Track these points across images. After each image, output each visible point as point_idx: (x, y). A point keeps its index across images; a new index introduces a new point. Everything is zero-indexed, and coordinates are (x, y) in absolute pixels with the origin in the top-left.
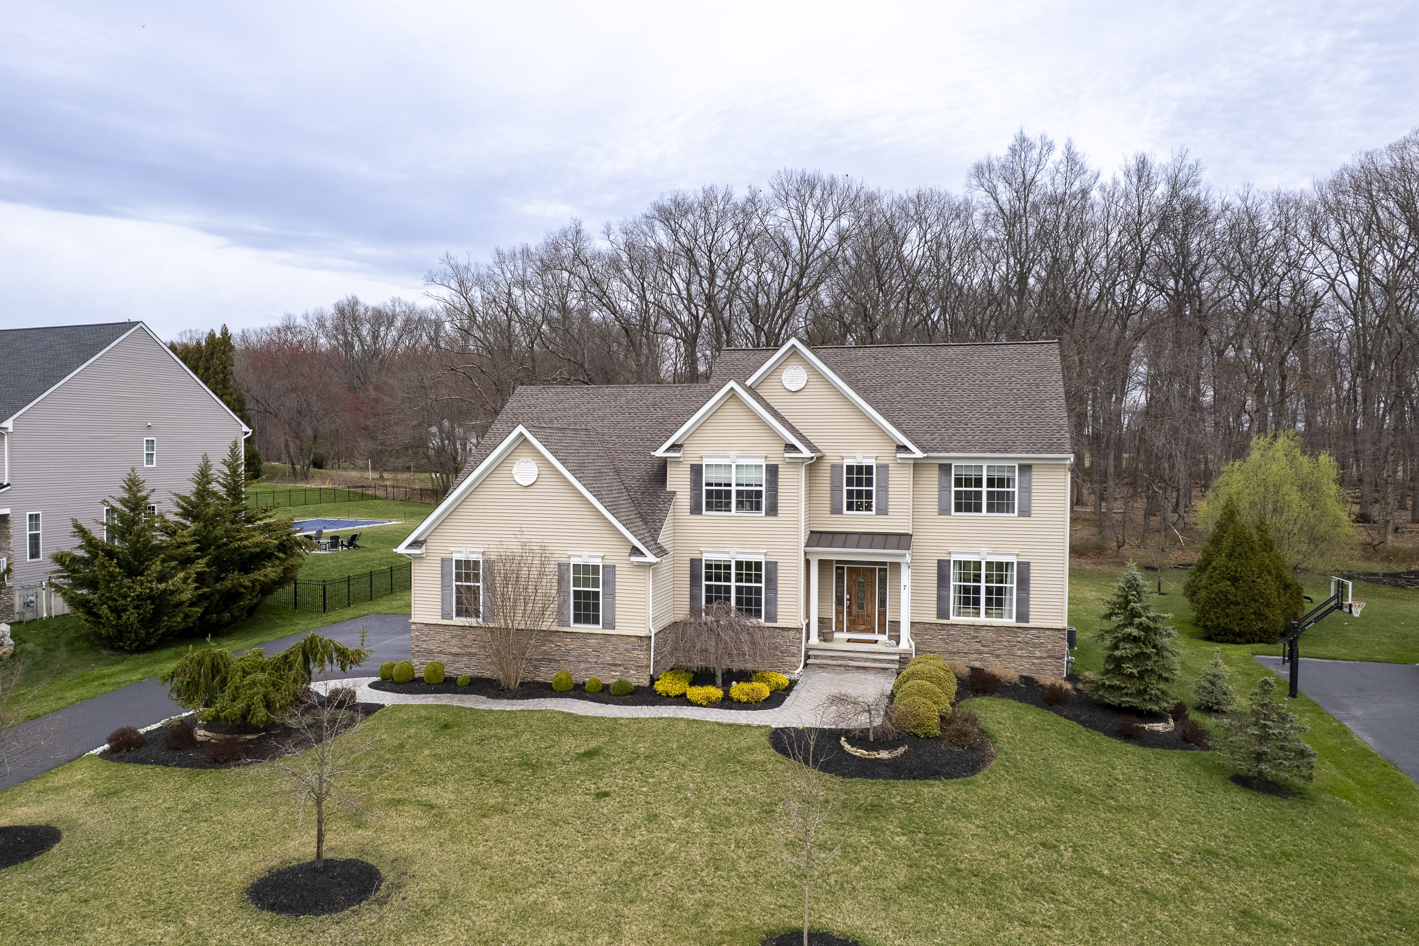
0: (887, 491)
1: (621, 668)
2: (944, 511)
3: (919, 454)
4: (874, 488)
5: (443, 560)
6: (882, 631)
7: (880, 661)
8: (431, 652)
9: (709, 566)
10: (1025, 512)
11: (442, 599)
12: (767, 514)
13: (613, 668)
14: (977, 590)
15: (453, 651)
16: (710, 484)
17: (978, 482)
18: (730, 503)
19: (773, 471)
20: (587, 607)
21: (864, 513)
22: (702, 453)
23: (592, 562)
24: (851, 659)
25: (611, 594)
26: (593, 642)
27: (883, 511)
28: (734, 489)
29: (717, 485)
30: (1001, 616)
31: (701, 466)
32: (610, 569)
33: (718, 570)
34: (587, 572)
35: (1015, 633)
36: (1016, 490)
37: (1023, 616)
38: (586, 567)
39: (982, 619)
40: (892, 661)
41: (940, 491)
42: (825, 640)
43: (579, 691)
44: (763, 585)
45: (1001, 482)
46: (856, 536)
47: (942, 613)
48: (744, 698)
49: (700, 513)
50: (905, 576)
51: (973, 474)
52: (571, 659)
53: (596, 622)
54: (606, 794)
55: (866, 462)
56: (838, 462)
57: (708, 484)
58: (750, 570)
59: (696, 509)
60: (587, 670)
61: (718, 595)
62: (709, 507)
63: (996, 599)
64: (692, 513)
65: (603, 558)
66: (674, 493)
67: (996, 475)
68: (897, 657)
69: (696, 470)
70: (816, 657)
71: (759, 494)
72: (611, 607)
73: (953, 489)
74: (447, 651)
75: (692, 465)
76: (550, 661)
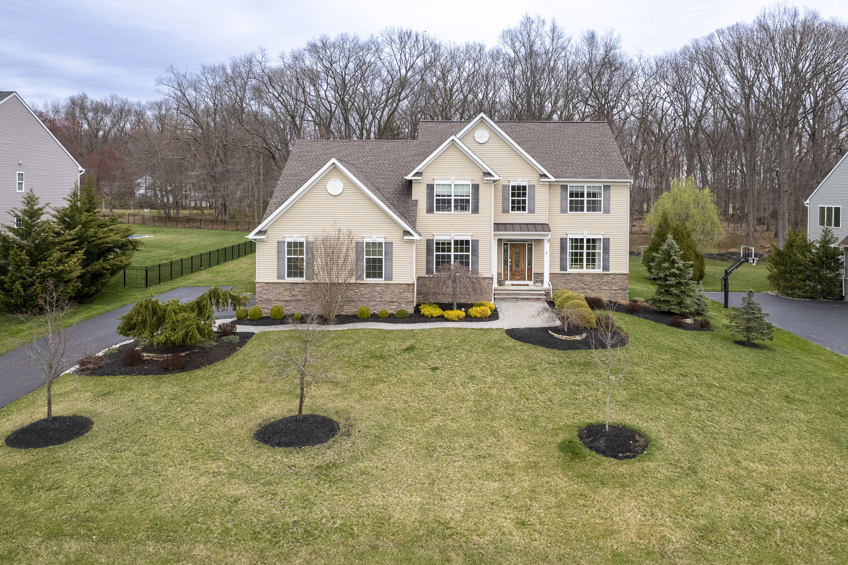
0: (534, 200)
1: (396, 304)
2: (563, 211)
3: (553, 179)
4: (527, 198)
5: (278, 242)
6: (530, 279)
7: (534, 294)
8: (269, 301)
9: (438, 244)
10: (607, 211)
11: (278, 266)
12: (472, 213)
13: (391, 304)
14: (582, 254)
15: (285, 299)
16: (439, 196)
17: (582, 195)
18: (451, 207)
19: (476, 188)
20: (374, 268)
21: (521, 212)
22: (434, 178)
23: (378, 240)
24: (519, 294)
25: (390, 259)
26: (378, 289)
27: (532, 211)
28: (453, 198)
29: (443, 196)
30: (594, 268)
31: (433, 185)
32: (389, 245)
33: (444, 246)
34: (375, 246)
35: (602, 277)
36: (602, 199)
37: (606, 268)
38: (374, 244)
39: (585, 270)
40: (541, 294)
41: (561, 200)
42: (500, 285)
43: (375, 318)
44: (470, 253)
45: (594, 195)
46: (518, 226)
47: (563, 267)
48: (479, 315)
49: (433, 213)
50: (547, 246)
51: (580, 190)
52: (364, 300)
53: (380, 276)
54: (437, 368)
55: (522, 184)
56: (506, 183)
57: (437, 196)
58: (462, 244)
59: (430, 210)
60: (374, 306)
61: (443, 261)
62: (438, 209)
63: (592, 260)
64: (427, 212)
65: (385, 238)
66: (417, 201)
67: (592, 191)
68: (544, 292)
69: (430, 188)
70: (498, 294)
71: (468, 201)
72: (390, 268)
73: (569, 199)
74: (281, 299)
75: (428, 185)
76: (351, 302)
